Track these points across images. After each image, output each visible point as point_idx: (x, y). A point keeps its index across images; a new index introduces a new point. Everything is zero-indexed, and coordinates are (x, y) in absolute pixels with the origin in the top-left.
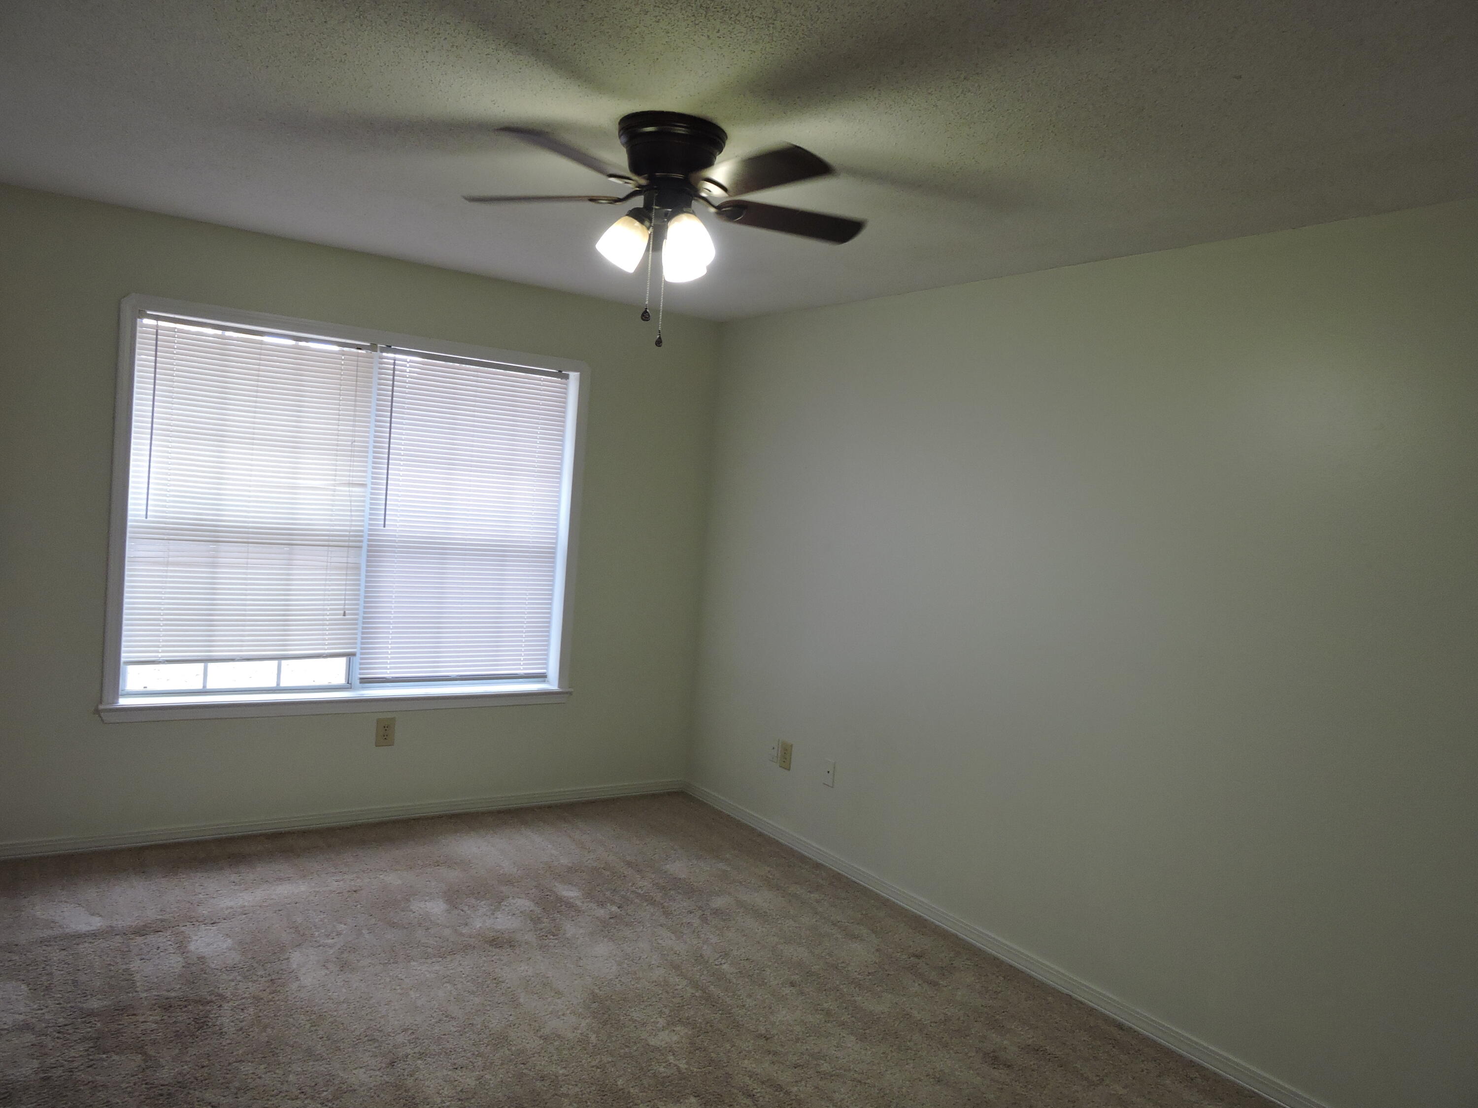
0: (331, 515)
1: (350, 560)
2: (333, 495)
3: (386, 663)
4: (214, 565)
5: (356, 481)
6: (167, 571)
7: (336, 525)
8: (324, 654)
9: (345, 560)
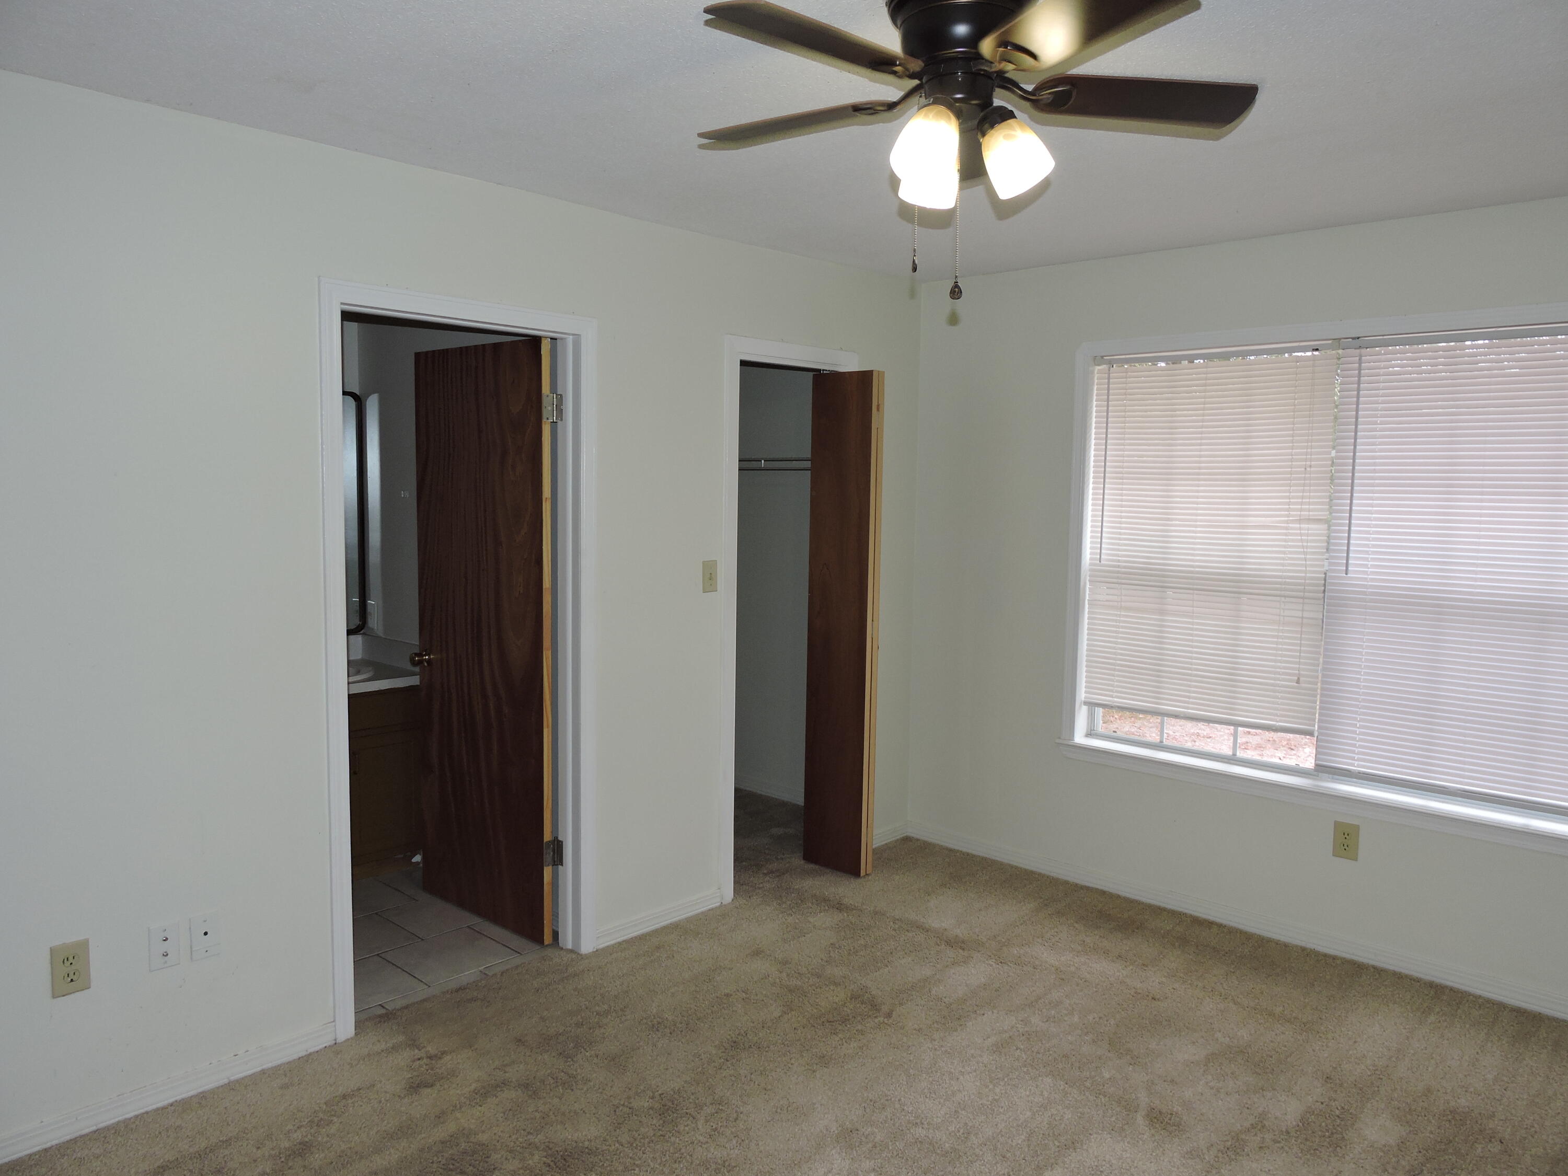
0: (1283, 559)
1: (1306, 614)
2: (1286, 535)
3: (1353, 752)
4: (1162, 612)
5: (1314, 515)
6: (1120, 616)
7: (1289, 571)
8: (1274, 726)
9: (1299, 614)
